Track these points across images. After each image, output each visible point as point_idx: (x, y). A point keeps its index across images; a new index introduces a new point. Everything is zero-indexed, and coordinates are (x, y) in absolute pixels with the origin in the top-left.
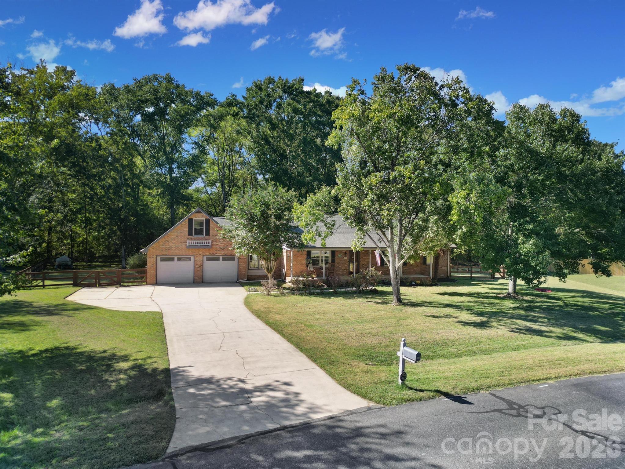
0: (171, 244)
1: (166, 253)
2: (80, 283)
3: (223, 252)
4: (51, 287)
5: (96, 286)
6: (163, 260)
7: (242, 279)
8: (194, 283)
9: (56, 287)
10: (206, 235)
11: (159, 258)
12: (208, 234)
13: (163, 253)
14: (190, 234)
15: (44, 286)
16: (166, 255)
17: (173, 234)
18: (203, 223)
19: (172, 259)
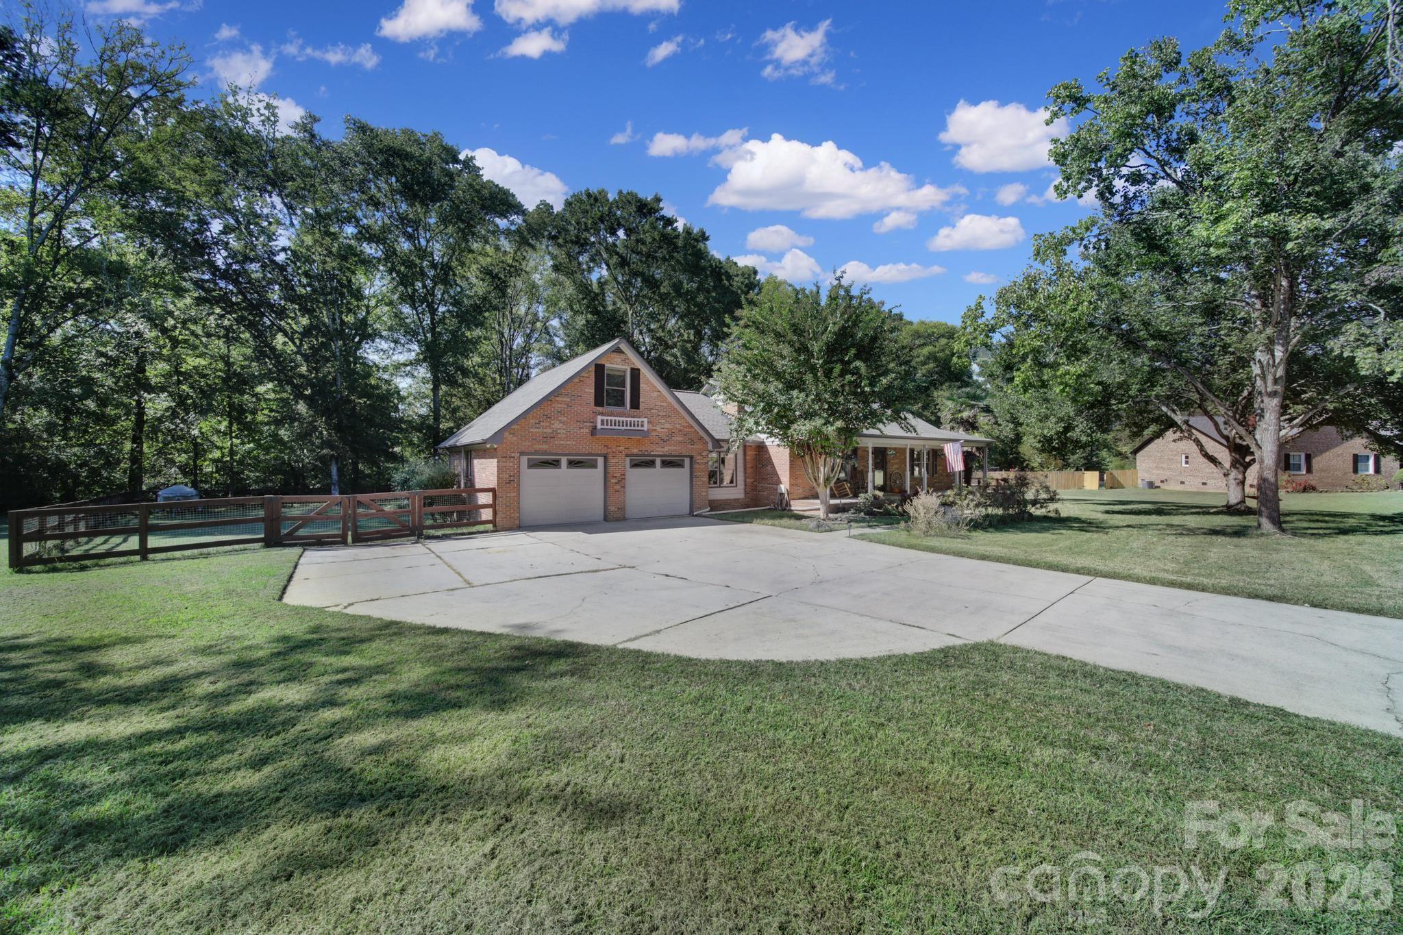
0: (557, 425)
1: (545, 447)
2: (290, 534)
3: (666, 449)
4: (178, 554)
5: (344, 543)
6: (533, 465)
7: (700, 508)
8: (605, 519)
9: (196, 551)
10: (632, 407)
11: (524, 460)
12: (635, 404)
13: (537, 447)
14: (599, 402)
15: (144, 553)
16: (545, 453)
17: (560, 399)
18: (624, 377)
19: (555, 464)
